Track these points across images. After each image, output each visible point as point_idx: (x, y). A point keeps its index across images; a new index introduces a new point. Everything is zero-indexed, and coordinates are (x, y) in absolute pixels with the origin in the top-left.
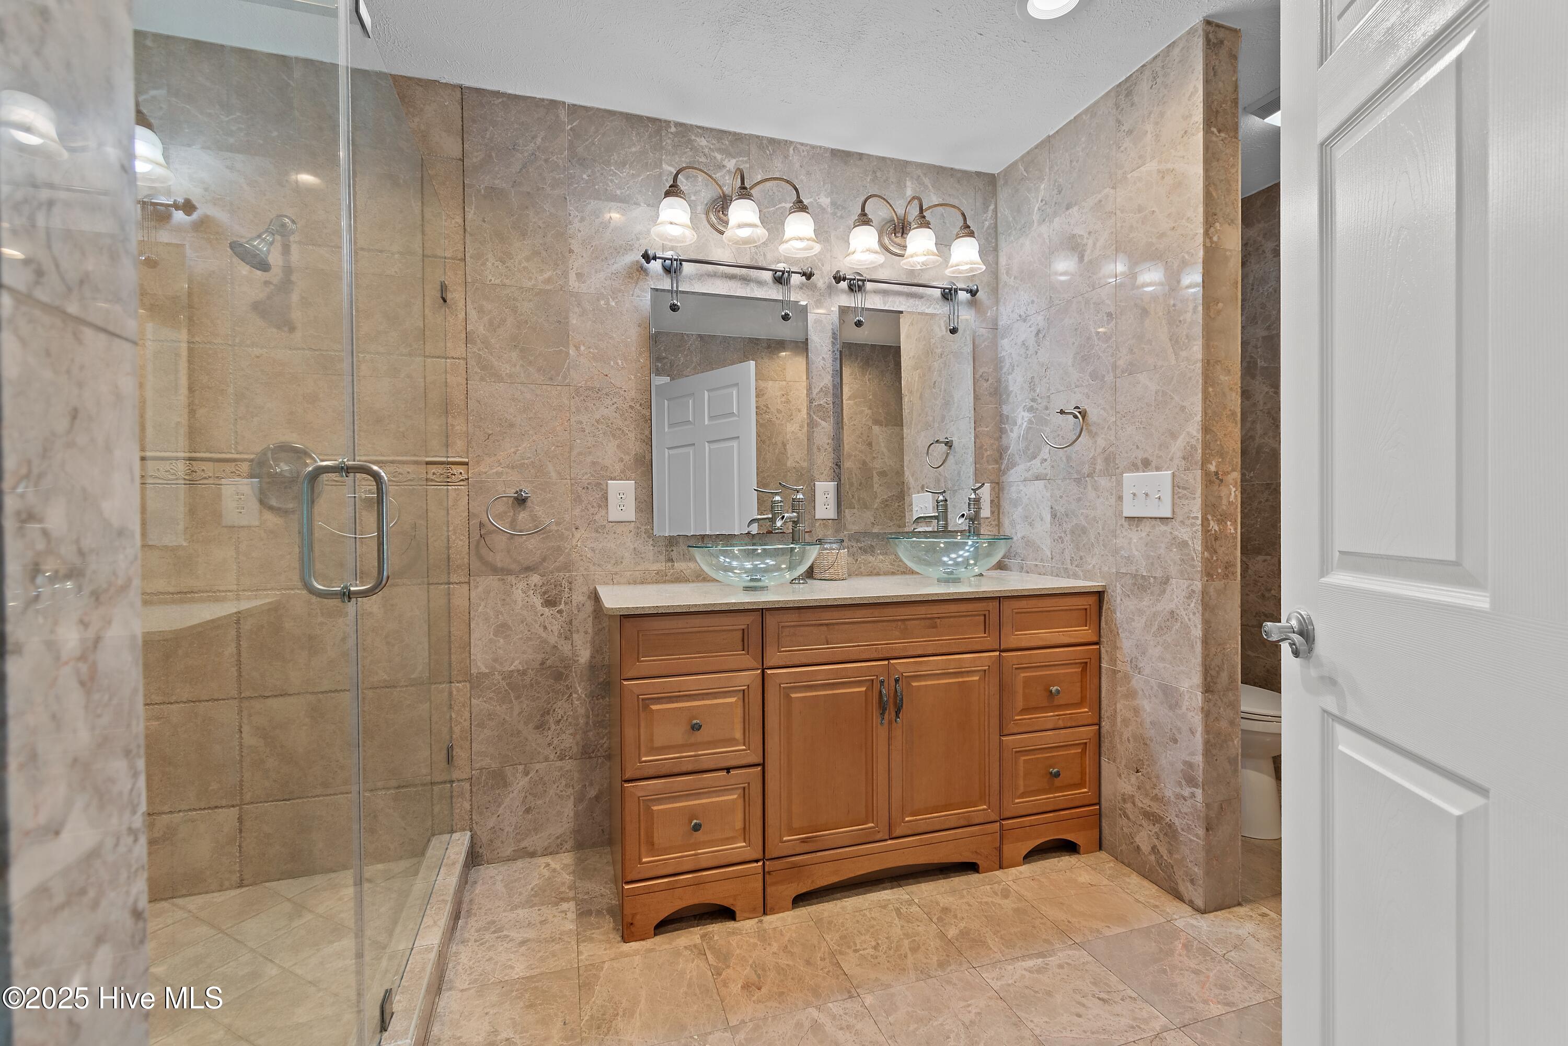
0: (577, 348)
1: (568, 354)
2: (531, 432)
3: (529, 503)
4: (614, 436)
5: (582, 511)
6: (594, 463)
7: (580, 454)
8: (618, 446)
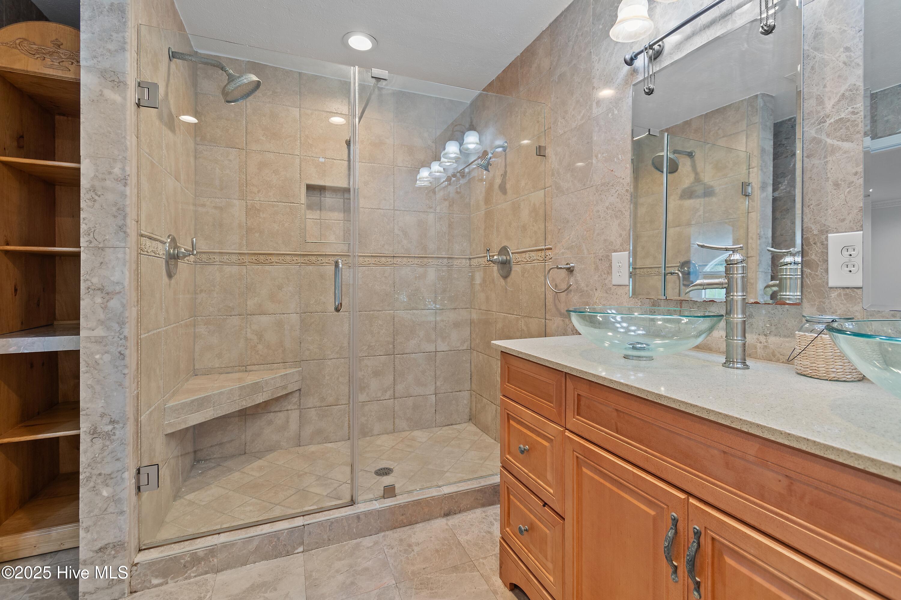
0: (597, 156)
1: (592, 163)
2: (576, 224)
3: (574, 272)
4: (616, 217)
5: (599, 277)
6: (605, 240)
7: (598, 234)
8: (619, 225)
